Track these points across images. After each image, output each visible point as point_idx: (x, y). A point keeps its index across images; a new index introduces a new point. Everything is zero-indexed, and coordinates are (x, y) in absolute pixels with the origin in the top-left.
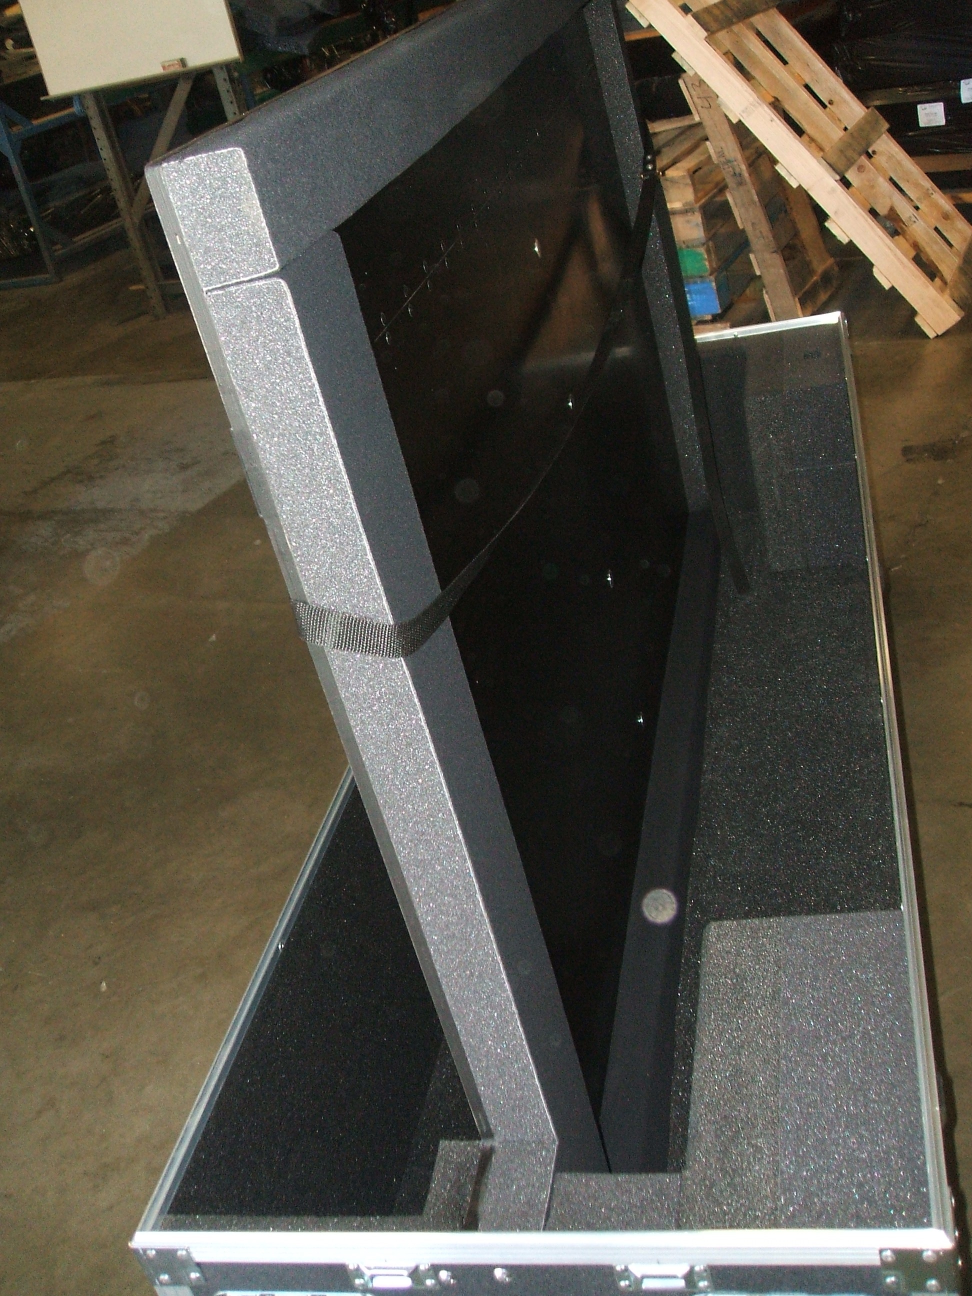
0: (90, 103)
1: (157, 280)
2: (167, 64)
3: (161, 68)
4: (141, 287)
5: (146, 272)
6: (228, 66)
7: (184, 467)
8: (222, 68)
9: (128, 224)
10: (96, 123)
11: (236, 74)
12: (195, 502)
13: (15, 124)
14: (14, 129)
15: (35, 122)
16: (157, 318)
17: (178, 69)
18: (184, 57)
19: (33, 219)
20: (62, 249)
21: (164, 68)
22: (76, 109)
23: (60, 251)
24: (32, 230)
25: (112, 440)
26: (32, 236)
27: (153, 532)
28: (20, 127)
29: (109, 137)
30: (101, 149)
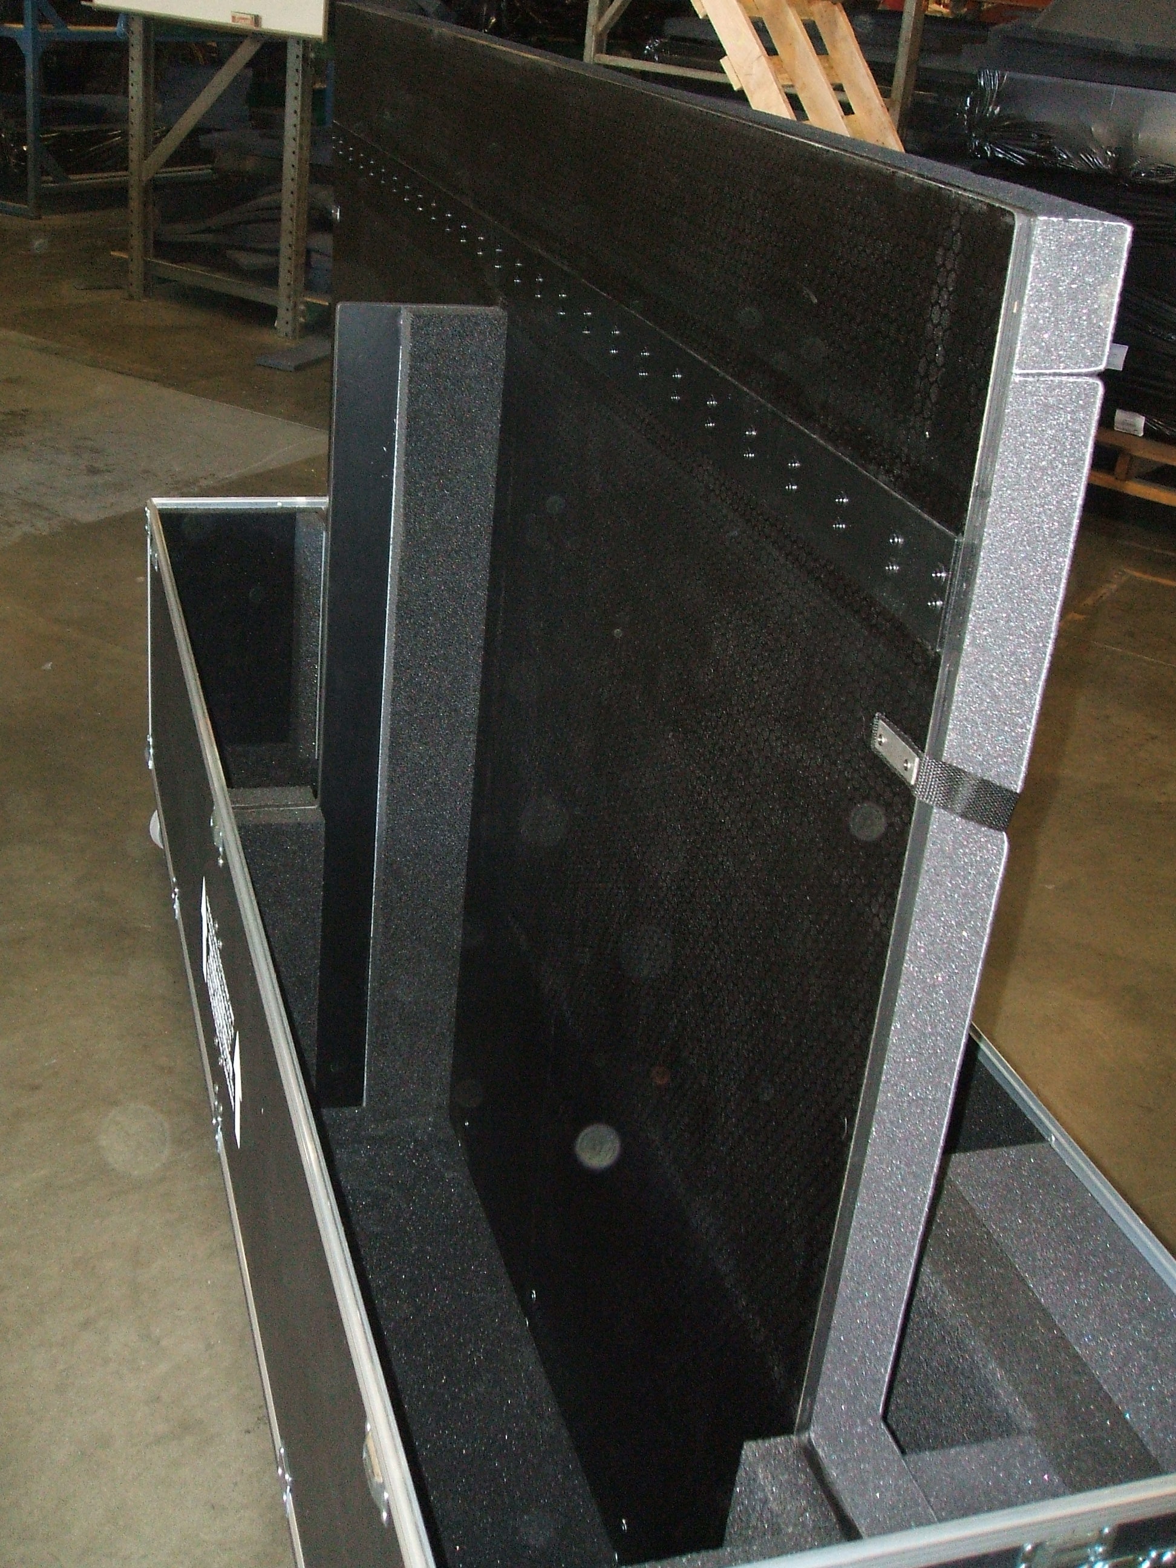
0: (137, 27)
1: (146, 253)
2: (238, 15)
3: (230, 17)
4: (124, 256)
5: (136, 242)
6: (306, 42)
7: (93, 471)
8: (298, 43)
9: (133, 180)
10: (136, 53)
11: (312, 55)
12: (88, 513)
13: (46, 22)
14: (45, 26)
15: (72, 28)
16: (131, 298)
17: (247, 25)
18: (259, 15)
19: (30, 137)
20: (51, 182)
21: (234, 17)
22: (119, 28)
23: (49, 183)
24: (25, 149)
25: (24, 415)
26: (23, 156)
27: (27, 528)
28: (51, 26)
29: (146, 73)
30: (132, 85)
